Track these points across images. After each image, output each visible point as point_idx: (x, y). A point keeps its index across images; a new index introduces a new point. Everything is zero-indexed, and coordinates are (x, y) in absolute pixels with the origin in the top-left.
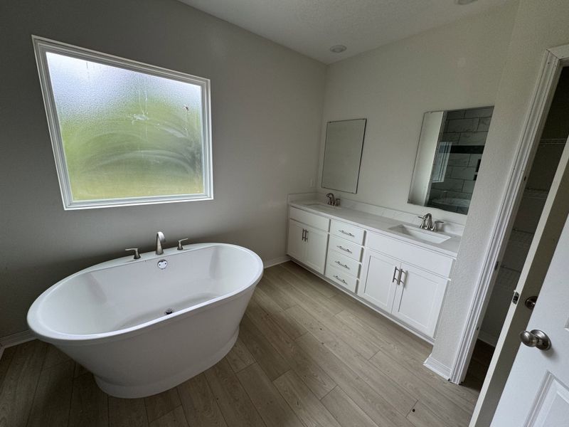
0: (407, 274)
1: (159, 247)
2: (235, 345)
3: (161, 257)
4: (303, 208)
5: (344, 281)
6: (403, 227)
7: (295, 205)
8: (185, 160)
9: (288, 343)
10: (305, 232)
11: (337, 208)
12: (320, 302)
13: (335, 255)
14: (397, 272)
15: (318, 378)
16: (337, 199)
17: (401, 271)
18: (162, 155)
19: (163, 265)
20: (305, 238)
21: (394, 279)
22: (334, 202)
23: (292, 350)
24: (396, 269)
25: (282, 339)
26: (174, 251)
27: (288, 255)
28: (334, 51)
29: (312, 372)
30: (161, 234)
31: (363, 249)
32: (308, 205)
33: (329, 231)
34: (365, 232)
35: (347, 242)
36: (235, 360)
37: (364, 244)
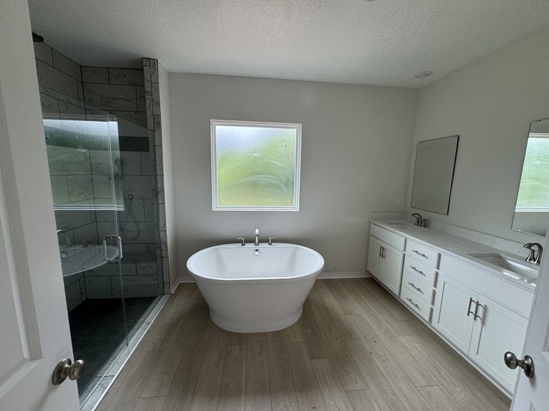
0: (485, 308)
1: (257, 240)
2: (293, 325)
3: (257, 247)
4: (382, 225)
5: (417, 306)
6: (500, 257)
7: (376, 223)
8: (282, 182)
9: (337, 340)
10: (382, 249)
11: (424, 229)
12: (386, 320)
13: (410, 276)
14: (473, 305)
15: (353, 376)
16: (425, 220)
17: (478, 304)
18: (272, 179)
19: (257, 253)
20: (382, 255)
21: (469, 312)
22: (421, 224)
23: (338, 346)
24: (471, 301)
25: (333, 335)
26: (266, 245)
27: (368, 271)
28: (418, 77)
29: (349, 369)
30: (257, 231)
31: (437, 274)
32: (390, 224)
33: (405, 251)
34: (440, 255)
35: (421, 264)
36: (289, 334)
37: (438, 268)
